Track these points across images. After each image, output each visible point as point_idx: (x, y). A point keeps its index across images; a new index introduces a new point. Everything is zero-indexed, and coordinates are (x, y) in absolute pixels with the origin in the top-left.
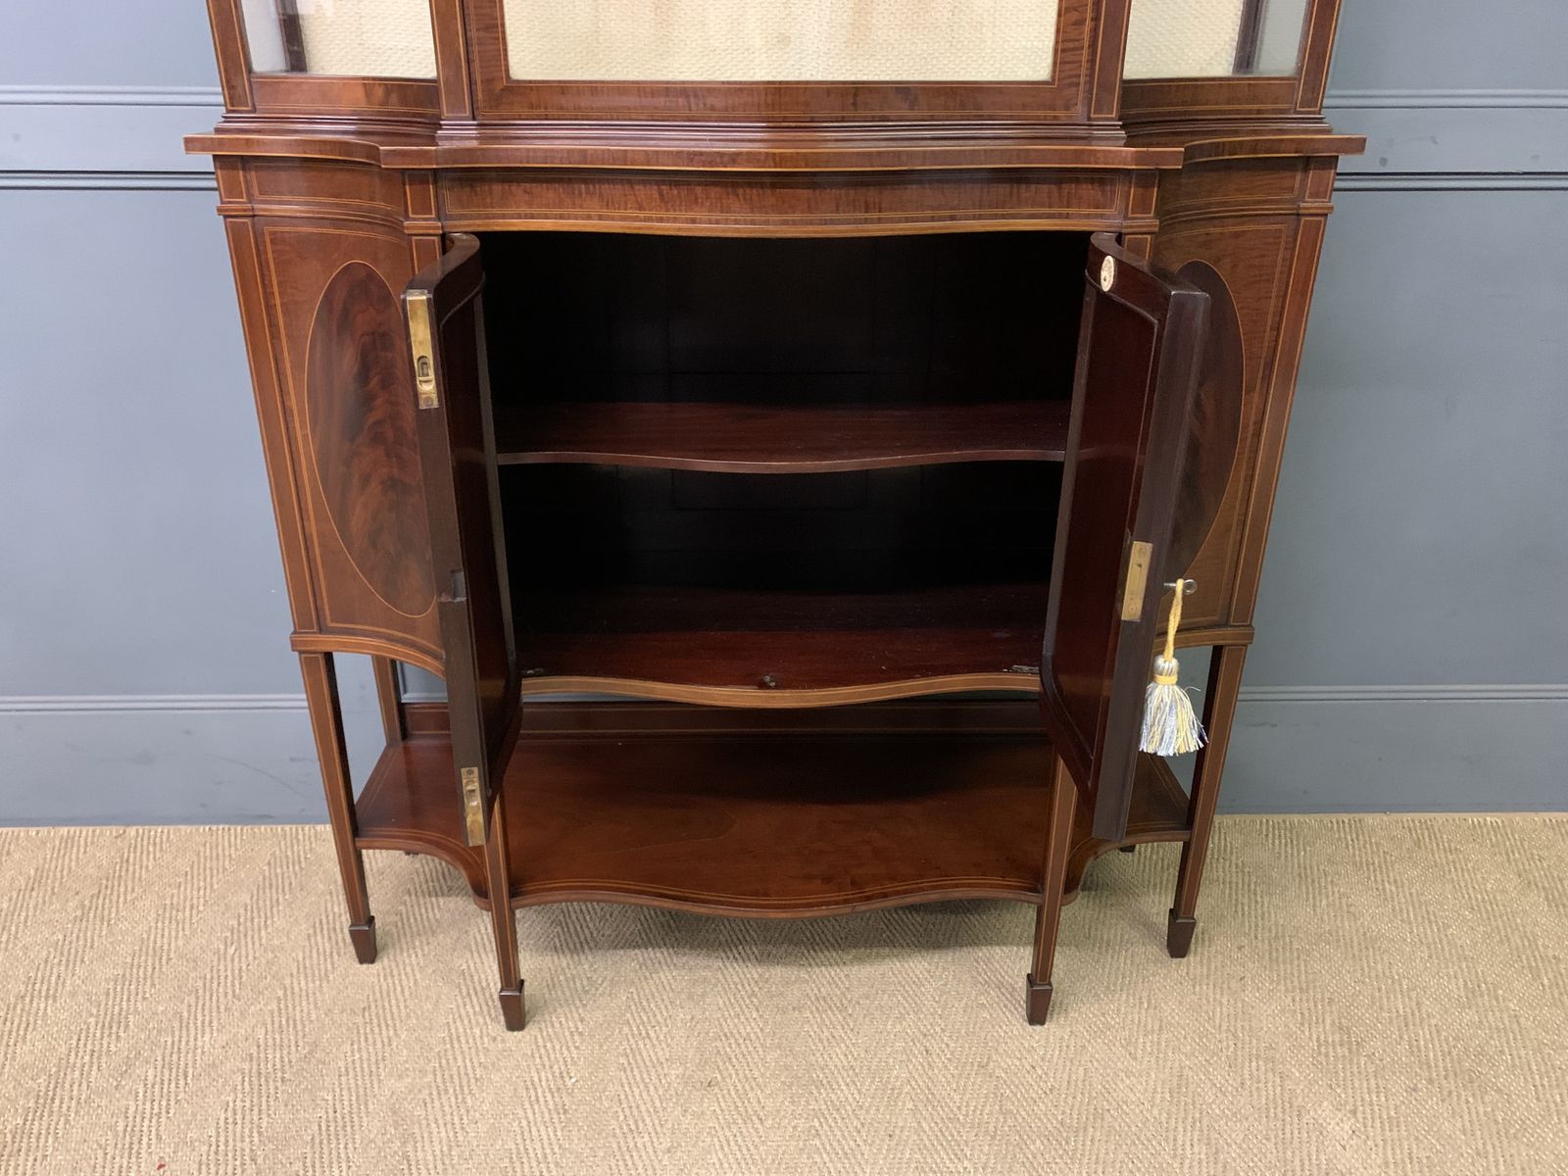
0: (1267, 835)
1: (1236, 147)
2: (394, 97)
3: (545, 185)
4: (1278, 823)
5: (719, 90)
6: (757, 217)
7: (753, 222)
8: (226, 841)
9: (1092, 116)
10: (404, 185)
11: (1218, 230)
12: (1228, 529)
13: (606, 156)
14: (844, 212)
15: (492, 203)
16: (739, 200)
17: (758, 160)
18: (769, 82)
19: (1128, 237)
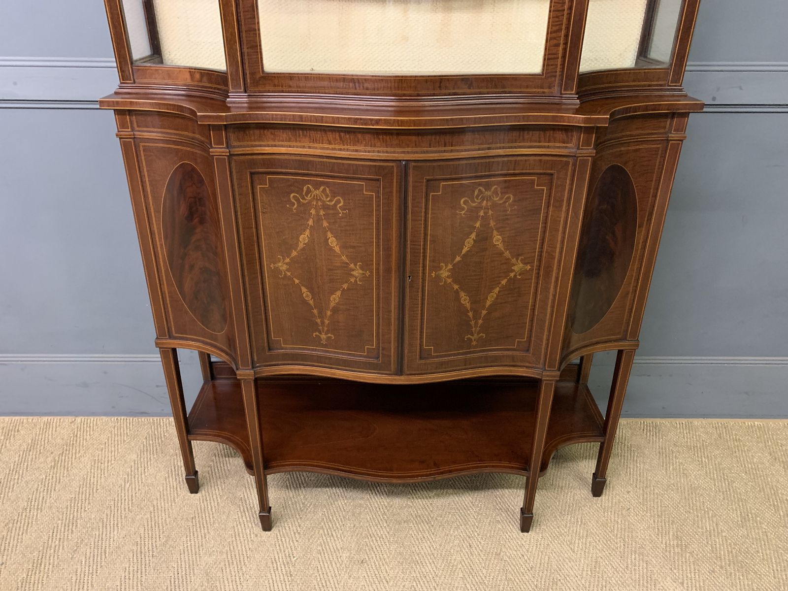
0: (643, 430)
1: (635, 109)
2: (205, 79)
3: (281, 131)
4: (649, 423)
5: (371, 80)
6: (389, 149)
7: (387, 152)
8: (125, 425)
9: (563, 92)
10: (210, 131)
11: (626, 148)
12: (628, 293)
13: (312, 119)
14: (434, 147)
15: (254, 139)
16: (380, 141)
17: (390, 123)
18: (396, 76)
19: (579, 158)
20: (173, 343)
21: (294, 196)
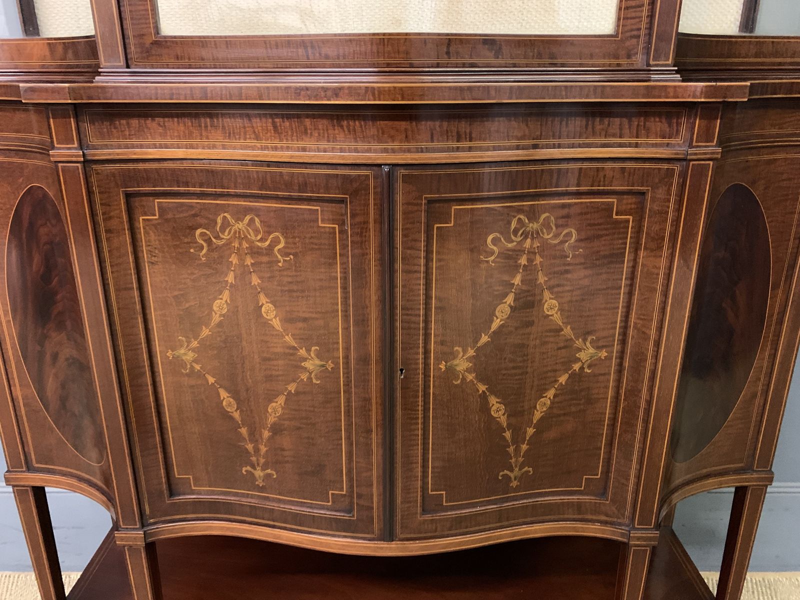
0: (753, 592)
1: (776, 88)
3: (176, 119)
4: (760, 581)
5: (332, 41)
6: (361, 145)
7: (356, 151)
9: (651, 62)
10: (48, 118)
11: (756, 158)
12: (754, 396)
13: (224, 92)
14: (438, 141)
15: (129, 135)
16: (344, 130)
17: (359, 94)
18: (374, 34)
19: (691, 163)
20: (35, 479)
21: (202, 234)
